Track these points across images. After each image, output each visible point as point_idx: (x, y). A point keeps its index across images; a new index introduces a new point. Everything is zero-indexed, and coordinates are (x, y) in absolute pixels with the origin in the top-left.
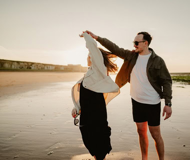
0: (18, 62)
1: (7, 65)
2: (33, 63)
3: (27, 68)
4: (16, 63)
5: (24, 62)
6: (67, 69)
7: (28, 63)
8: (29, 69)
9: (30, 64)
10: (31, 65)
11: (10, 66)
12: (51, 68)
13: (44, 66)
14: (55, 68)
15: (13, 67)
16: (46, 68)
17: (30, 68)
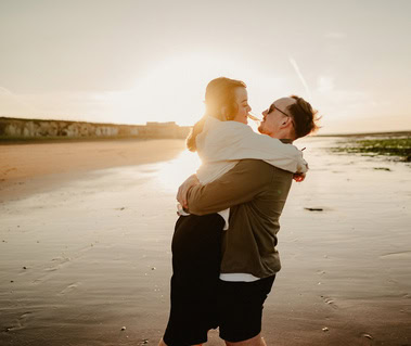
0: (37, 122)
1: (12, 130)
2: (69, 123)
3: (58, 134)
4: (32, 125)
5: (49, 121)
6: (144, 132)
7: (58, 122)
8: (61, 137)
9: (63, 125)
10: (66, 127)
11: (19, 131)
12: (109, 132)
13: (93, 128)
14: (119, 133)
15: (26, 132)
16: (98, 133)
17: (65, 134)
